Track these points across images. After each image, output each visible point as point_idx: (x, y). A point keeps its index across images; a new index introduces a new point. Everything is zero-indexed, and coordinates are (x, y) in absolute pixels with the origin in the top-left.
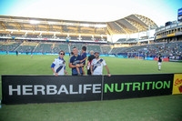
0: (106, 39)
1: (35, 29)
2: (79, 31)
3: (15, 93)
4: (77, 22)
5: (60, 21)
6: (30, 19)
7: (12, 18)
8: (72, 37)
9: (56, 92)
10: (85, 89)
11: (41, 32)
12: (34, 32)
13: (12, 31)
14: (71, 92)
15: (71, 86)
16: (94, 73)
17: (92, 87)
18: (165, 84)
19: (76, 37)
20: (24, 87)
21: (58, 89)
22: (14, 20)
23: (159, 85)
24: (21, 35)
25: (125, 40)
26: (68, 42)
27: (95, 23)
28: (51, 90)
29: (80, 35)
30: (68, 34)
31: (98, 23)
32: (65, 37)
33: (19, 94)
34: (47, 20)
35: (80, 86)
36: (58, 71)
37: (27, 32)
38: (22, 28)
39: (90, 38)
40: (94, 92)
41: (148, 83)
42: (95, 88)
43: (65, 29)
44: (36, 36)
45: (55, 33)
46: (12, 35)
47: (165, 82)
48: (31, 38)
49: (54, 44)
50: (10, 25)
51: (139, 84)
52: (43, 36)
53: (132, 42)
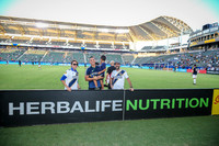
0: (128, 46)
1: (43, 34)
2: (96, 37)
3: (16, 112)
4: (94, 26)
5: (74, 25)
6: (36, 21)
7: (13, 19)
8: (88, 45)
9: (68, 110)
10: (103, 106)
11: (51, 38)
12: (42, 38)
13: (13, 36)
14: (87, 110)
15: (87, 103)
16: (115, 87)
17: (111, 104)
18: (202, 102)
19: (92, 45)
20: (29, 104)
21: (71, 107)
22: (15, 22)
23: (194, 103)
24: (24, 41)
25: (151, 48)
26: (83, 50)
27: (115, 28)
28: (62, 107)
29: (97, 42)
30: (84, 41)
31: (119, 28)
32: (80, 44)
33: (22, 113)
34: (58, 23)
35: (98, 102)
36: (71, 84)
37: (32, 37)
38: (26, 33)
39: (109, 46)
40: (114, 109)
41: (180, 100)
42: (115, 105)
43: (79, 34)
44: (44, 42)
45: (67, 40)
46: (13, 40)
47: (202, 100)
48: (37, 45)
49: (66, 52)
50: (10, 28)
51: (169, 101)
52: (53, 42)
53: (159, 50)
